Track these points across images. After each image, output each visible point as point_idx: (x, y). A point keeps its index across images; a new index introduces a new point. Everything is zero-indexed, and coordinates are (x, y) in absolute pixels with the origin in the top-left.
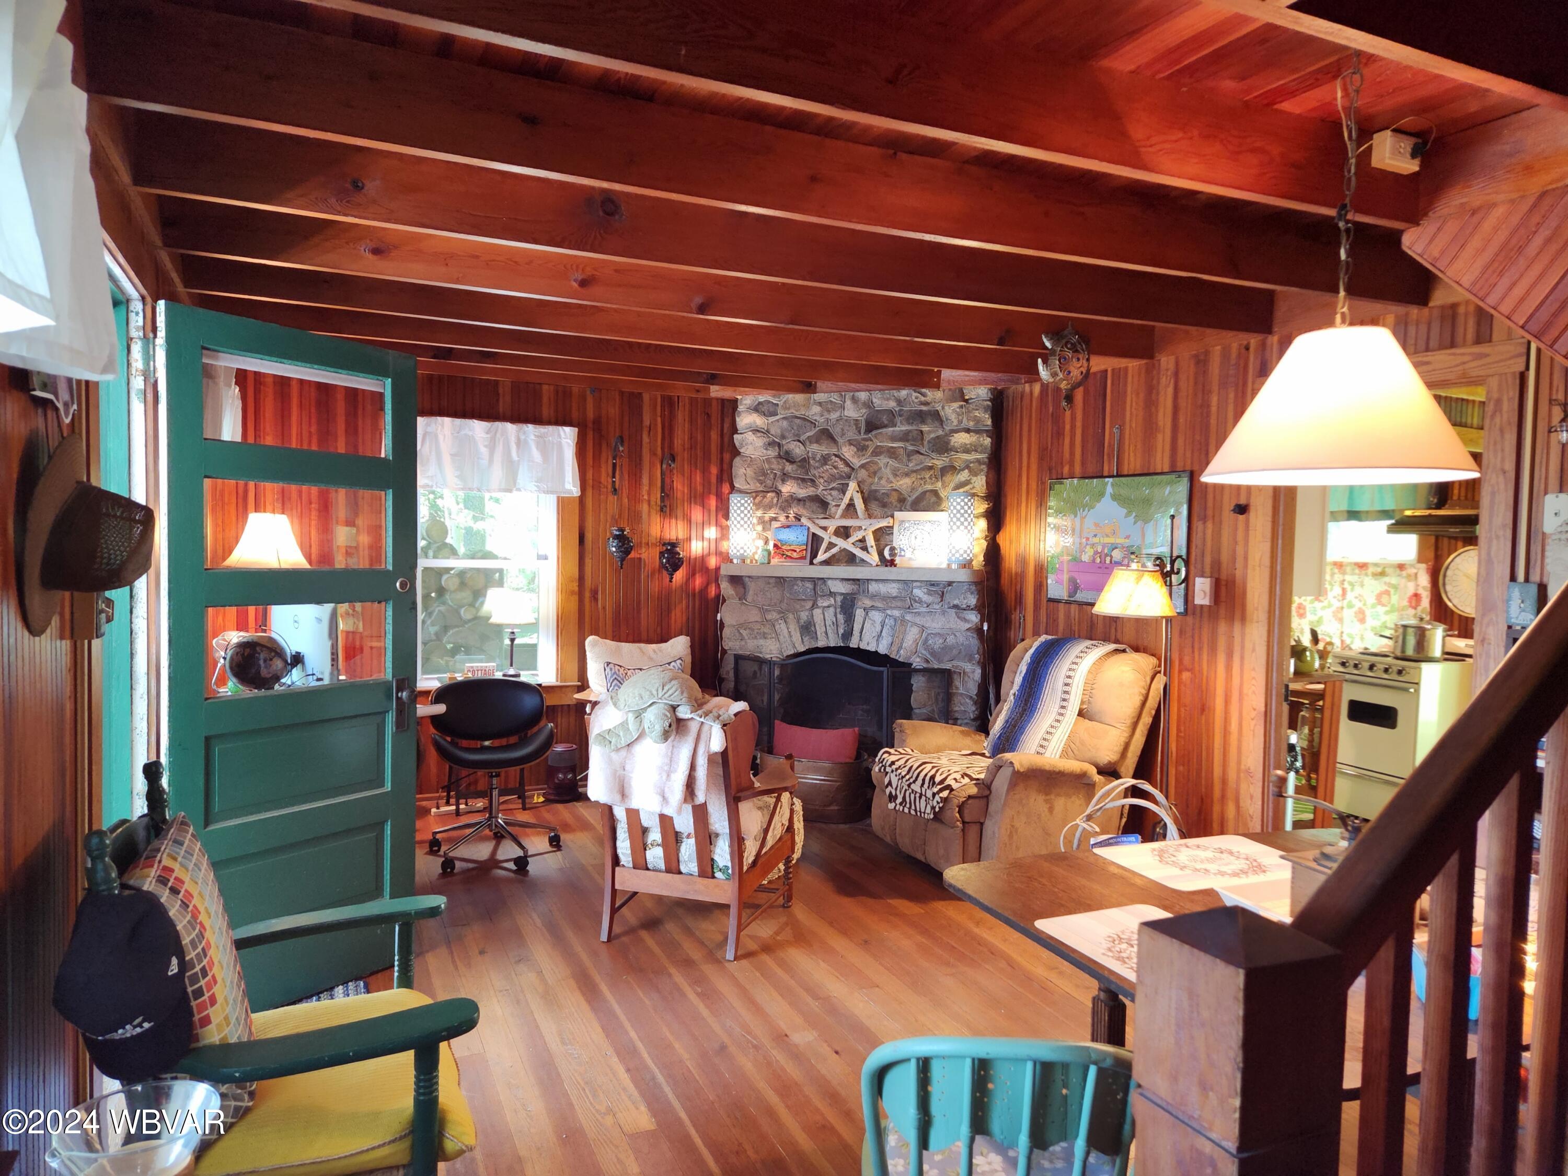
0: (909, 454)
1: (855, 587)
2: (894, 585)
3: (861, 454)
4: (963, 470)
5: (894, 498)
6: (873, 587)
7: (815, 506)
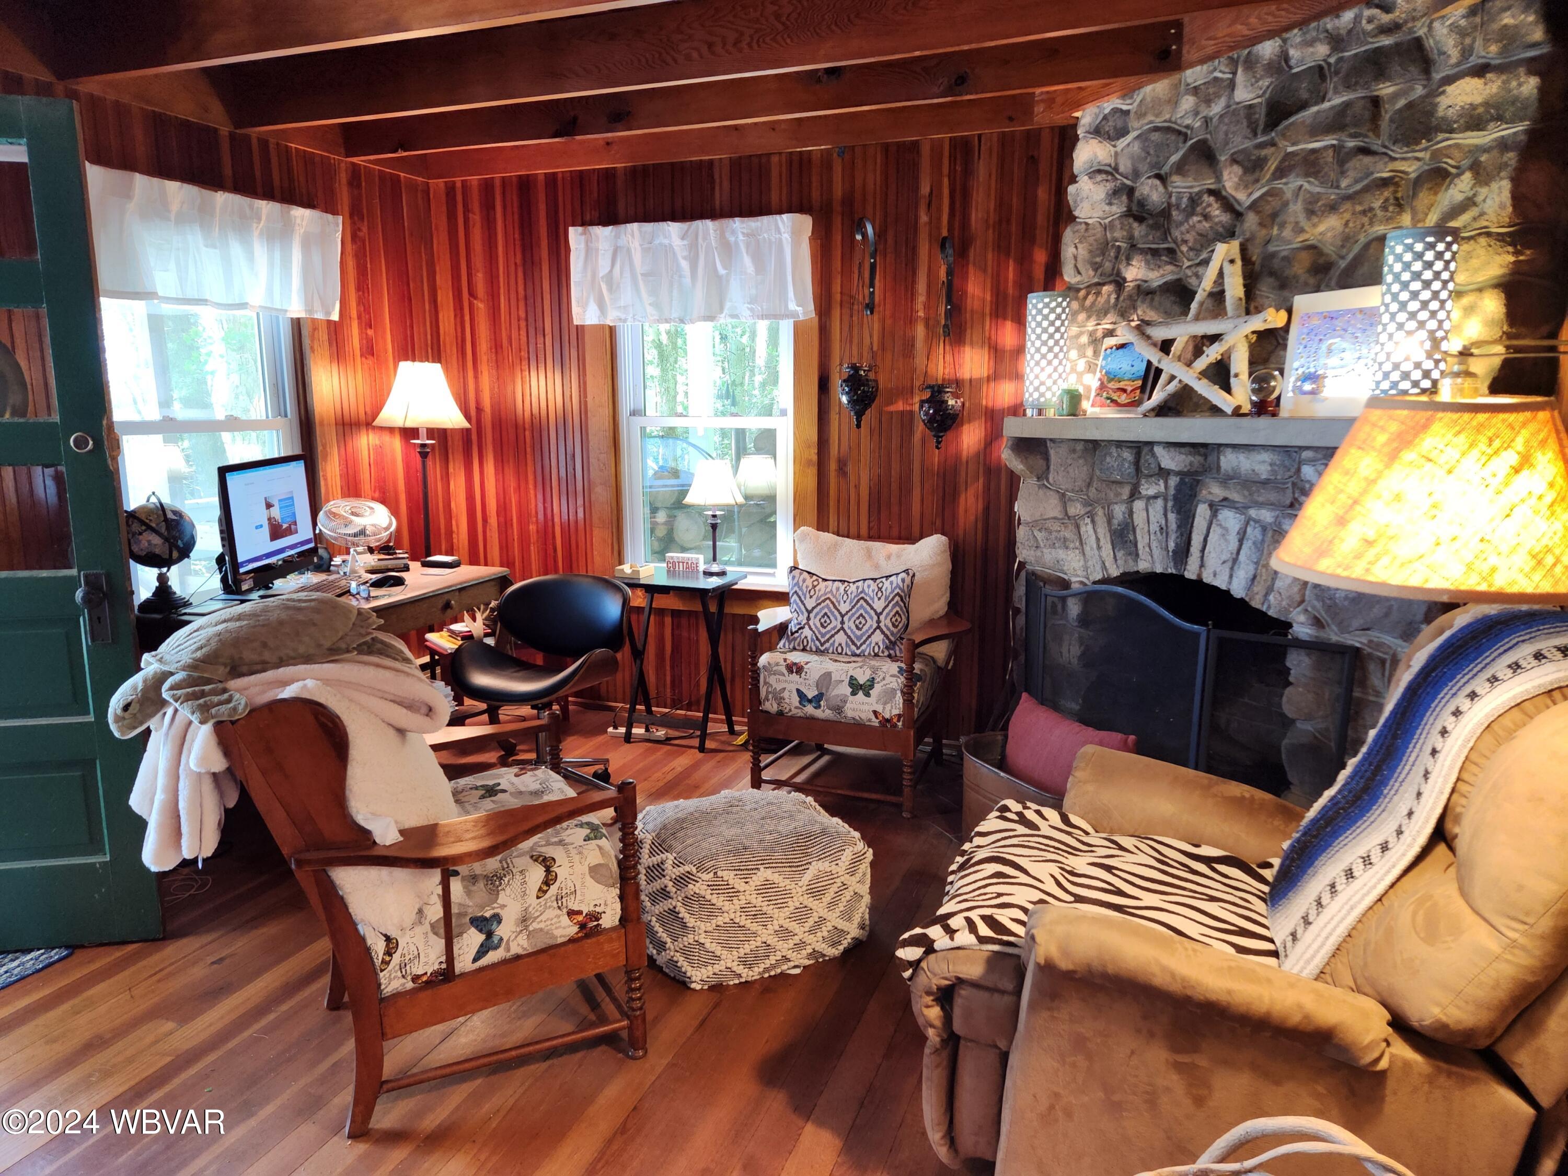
0: (1345, 160)
1: (1197, 460)
2: (1266, 456)
3: (1250, 178)
4: (1461, 174)
5: (1299, 268)
6: (1228, 461)
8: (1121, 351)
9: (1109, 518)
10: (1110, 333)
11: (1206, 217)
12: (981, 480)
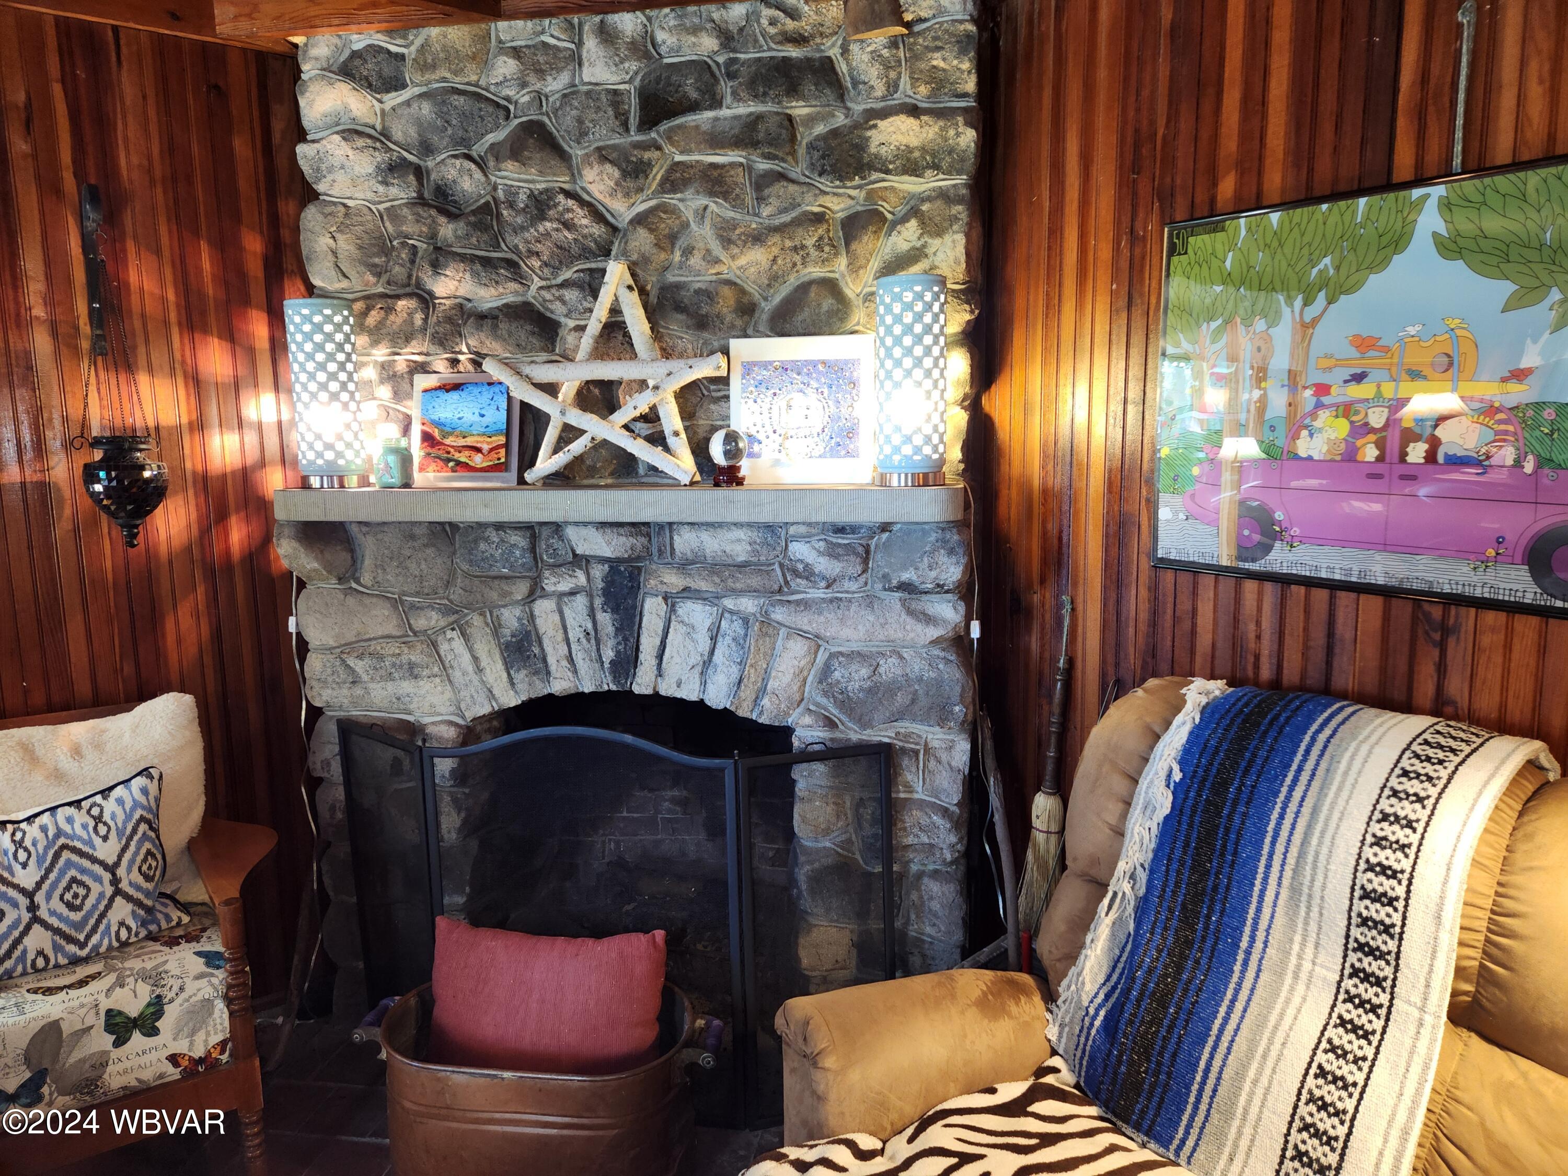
0: (762, 183)
1: (639, 542)
2: (741, 534)
3: (630, 184)
4: (904, 220)
5: (726, 303)
6: (684, 542)
7: (523, 332)
8: (454, 395)
9: (496, 628)
10: (423, 368)
11: (568, 225)
12: (201, 590)
